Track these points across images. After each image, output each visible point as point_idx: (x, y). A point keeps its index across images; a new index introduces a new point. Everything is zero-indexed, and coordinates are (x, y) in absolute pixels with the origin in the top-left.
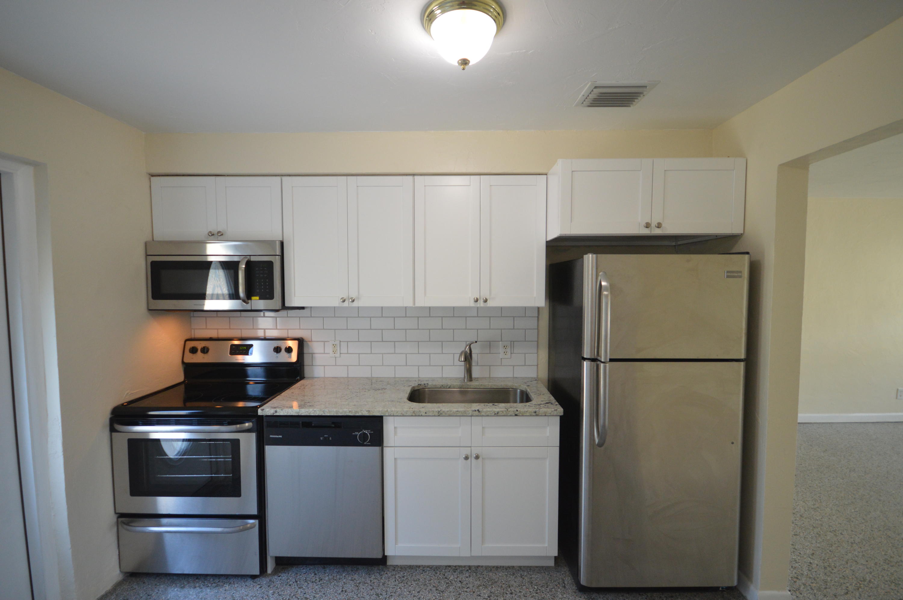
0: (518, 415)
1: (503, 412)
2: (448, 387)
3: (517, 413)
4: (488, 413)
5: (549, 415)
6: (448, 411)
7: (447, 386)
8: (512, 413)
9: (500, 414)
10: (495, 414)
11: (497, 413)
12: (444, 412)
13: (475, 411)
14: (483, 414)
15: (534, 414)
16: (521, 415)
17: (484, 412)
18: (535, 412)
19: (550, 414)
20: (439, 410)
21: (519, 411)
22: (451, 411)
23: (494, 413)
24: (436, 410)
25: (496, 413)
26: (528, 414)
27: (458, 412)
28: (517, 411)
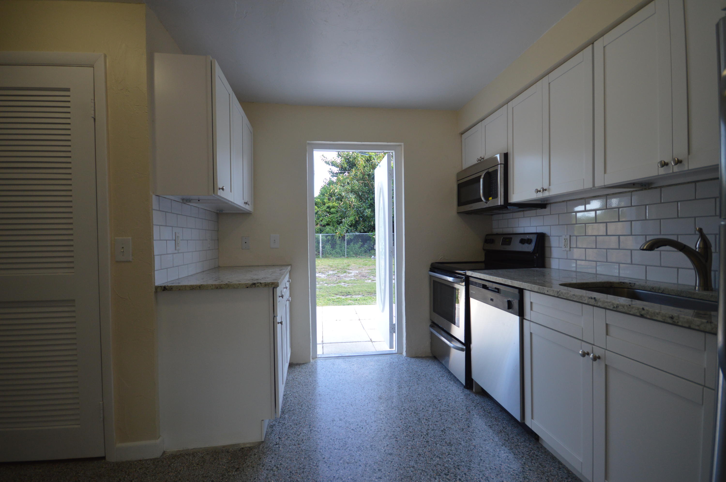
0: (645, 316)
1: (624, 307)
2: (660, 291)
3: (643, 312)
4: (606, 304)
5: (697, 328)
6: (565, 293)
7: (659, 289)
8: (636, 311)
9: (620, 309)
10: (613, 308)
11: (617, 307)
12: (562, 293)
13: (592, 298)
14: (600, 304)
15: (670, 321)
16: (648, 317)
17: (601, 302)
18: (672, 318)
19: (698, 326)
20: (558, 290)
21: (647, 310)
22: (568, 294)
23: (613, 306)
24: (556, 290)
25: (615, 306)
26: (659, 318)
27: (574, 297)
28: (643, 309)
